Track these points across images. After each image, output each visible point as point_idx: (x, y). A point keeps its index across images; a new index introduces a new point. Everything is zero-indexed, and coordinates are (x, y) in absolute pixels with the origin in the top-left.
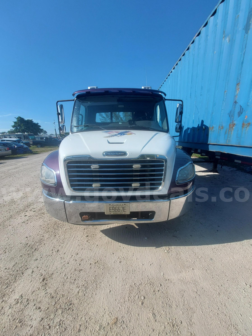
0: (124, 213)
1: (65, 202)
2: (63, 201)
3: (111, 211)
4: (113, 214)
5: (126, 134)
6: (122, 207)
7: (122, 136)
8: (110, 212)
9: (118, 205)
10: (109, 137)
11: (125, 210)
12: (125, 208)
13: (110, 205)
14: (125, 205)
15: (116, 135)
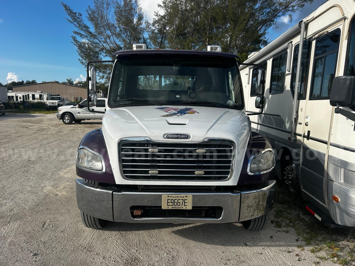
0: (184, 208)
1: (114, 193)
2: (111, 192)
3: (169, 204)
4: (171, 208)
5: (187, 113)
6: (183, 200)
7: (183, 115)
8: (168, 206)
9: (178, 197)
10: (167, 116)
11: (186, 204)
12: (186, 201)
13: (168, 197)
14: (186, 197)
15: (175, 114)
